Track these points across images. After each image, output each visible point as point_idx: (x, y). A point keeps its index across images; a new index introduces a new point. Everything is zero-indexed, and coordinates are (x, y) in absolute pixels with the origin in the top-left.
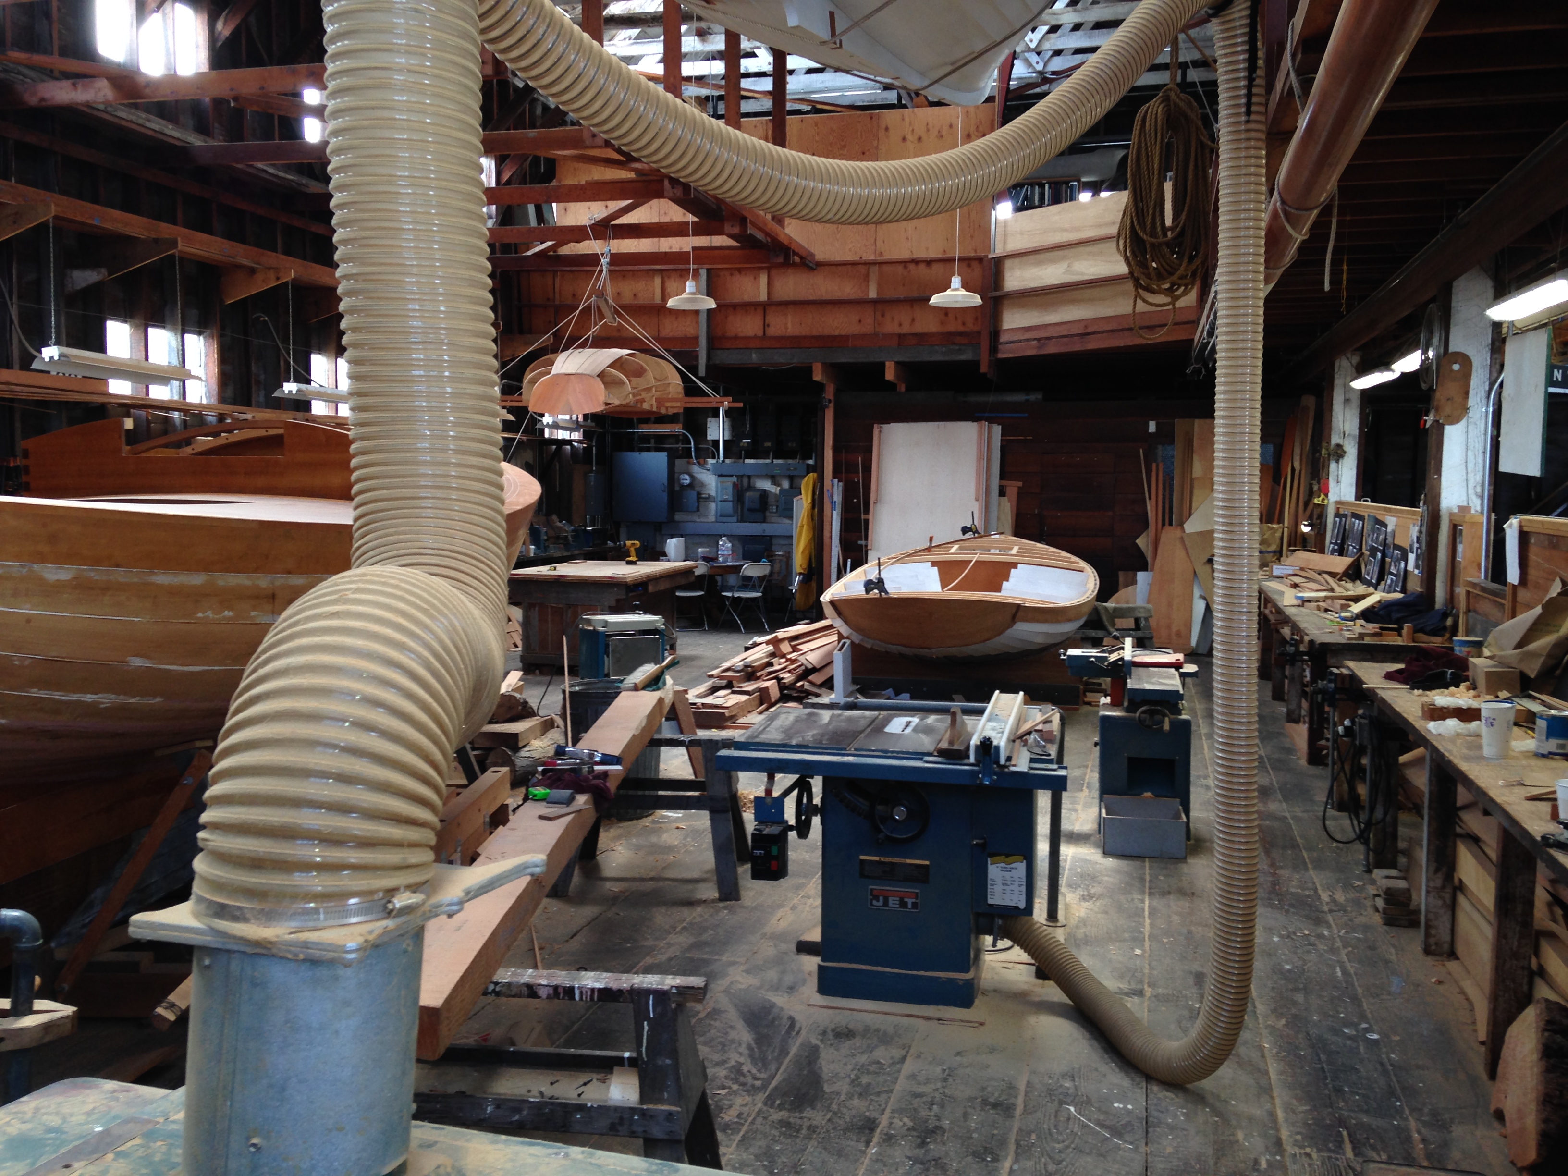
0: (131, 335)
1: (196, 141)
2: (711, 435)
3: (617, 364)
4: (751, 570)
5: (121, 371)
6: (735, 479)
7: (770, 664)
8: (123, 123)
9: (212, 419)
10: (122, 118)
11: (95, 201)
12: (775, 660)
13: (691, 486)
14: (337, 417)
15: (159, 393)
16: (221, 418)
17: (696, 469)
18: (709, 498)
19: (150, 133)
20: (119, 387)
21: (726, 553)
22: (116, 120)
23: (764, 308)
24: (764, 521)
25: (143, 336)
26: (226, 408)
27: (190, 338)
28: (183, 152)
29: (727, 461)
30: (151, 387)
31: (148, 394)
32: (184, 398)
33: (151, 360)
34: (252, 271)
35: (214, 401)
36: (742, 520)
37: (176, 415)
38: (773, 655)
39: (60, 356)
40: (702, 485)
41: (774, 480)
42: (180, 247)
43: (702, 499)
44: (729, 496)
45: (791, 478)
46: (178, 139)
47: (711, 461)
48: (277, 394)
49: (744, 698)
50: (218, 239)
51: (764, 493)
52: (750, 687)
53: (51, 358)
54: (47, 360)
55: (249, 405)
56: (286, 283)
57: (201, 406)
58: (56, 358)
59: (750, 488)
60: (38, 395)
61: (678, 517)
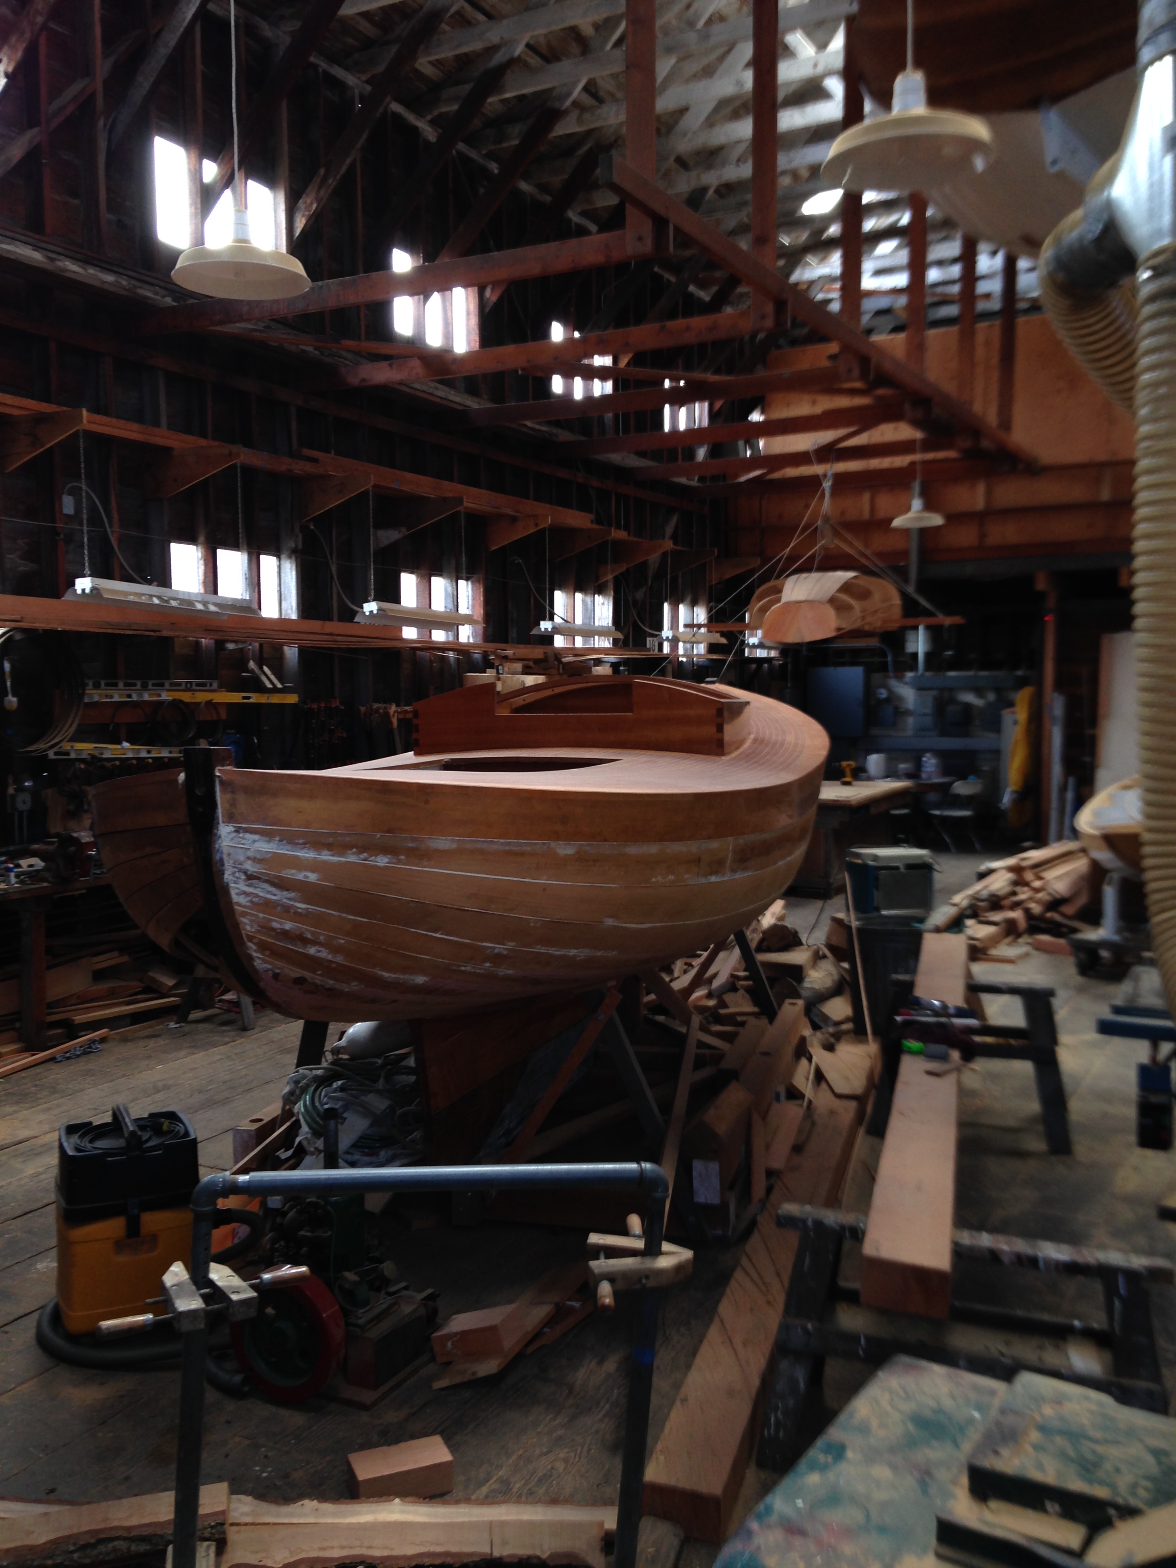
0: (417, 584)
1: (473, 403)
2: (910, 648)
3: (846, 588)
4: (961, 788)
5: (411, 619)
6: (934, 693)
7: (1014, 893)
8: (417, 393)
9: (477, 656)
10: (417, 390)
11: (393, 466)
12: (1018, 889)
13: (888, 700)
14: (574, 649)
15: (439, 636)
16: (485, 655)
17: (893, 683)
18: (907, 713)
19: (438, 400)
20: (410, 633)
21: (929, 769)
22: (413, 392)
23: (981, 517)
24: (966, 734)
25: (427, 585)
26: (491, 647)
27: (462, 583)
28: (462, 415)
29: (928, 674)
30: (433, 631)
31: (430, 637)
32: (458, 639)
33: (433, 608)
34: (514, 519)
35: (479, 640)
36: (943, 733)
37: (451, 654)
38: (1016, 883)
39: (378, 610)
40: (900, 699)
41: (979, 691)
42: (465, 504)
43: (899, 712)
44: (928, 710)
45: (998, 690)
46: (459, 404)
47: (910, 675)
48: (534, 632)
49: (991, 929)
50: (484, 491)
51: (968, 707)
52: (997, 917)
53: (371, 612)
54: (367, 613)
55: (506, 641)
56: (544, 530)
57: (468, 645)
58: (375, 612)
59: (953, 701)
60: (354, 643)
61: (875, 731)
